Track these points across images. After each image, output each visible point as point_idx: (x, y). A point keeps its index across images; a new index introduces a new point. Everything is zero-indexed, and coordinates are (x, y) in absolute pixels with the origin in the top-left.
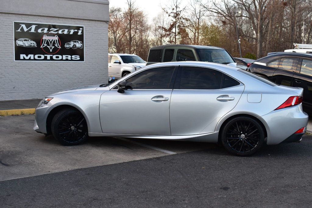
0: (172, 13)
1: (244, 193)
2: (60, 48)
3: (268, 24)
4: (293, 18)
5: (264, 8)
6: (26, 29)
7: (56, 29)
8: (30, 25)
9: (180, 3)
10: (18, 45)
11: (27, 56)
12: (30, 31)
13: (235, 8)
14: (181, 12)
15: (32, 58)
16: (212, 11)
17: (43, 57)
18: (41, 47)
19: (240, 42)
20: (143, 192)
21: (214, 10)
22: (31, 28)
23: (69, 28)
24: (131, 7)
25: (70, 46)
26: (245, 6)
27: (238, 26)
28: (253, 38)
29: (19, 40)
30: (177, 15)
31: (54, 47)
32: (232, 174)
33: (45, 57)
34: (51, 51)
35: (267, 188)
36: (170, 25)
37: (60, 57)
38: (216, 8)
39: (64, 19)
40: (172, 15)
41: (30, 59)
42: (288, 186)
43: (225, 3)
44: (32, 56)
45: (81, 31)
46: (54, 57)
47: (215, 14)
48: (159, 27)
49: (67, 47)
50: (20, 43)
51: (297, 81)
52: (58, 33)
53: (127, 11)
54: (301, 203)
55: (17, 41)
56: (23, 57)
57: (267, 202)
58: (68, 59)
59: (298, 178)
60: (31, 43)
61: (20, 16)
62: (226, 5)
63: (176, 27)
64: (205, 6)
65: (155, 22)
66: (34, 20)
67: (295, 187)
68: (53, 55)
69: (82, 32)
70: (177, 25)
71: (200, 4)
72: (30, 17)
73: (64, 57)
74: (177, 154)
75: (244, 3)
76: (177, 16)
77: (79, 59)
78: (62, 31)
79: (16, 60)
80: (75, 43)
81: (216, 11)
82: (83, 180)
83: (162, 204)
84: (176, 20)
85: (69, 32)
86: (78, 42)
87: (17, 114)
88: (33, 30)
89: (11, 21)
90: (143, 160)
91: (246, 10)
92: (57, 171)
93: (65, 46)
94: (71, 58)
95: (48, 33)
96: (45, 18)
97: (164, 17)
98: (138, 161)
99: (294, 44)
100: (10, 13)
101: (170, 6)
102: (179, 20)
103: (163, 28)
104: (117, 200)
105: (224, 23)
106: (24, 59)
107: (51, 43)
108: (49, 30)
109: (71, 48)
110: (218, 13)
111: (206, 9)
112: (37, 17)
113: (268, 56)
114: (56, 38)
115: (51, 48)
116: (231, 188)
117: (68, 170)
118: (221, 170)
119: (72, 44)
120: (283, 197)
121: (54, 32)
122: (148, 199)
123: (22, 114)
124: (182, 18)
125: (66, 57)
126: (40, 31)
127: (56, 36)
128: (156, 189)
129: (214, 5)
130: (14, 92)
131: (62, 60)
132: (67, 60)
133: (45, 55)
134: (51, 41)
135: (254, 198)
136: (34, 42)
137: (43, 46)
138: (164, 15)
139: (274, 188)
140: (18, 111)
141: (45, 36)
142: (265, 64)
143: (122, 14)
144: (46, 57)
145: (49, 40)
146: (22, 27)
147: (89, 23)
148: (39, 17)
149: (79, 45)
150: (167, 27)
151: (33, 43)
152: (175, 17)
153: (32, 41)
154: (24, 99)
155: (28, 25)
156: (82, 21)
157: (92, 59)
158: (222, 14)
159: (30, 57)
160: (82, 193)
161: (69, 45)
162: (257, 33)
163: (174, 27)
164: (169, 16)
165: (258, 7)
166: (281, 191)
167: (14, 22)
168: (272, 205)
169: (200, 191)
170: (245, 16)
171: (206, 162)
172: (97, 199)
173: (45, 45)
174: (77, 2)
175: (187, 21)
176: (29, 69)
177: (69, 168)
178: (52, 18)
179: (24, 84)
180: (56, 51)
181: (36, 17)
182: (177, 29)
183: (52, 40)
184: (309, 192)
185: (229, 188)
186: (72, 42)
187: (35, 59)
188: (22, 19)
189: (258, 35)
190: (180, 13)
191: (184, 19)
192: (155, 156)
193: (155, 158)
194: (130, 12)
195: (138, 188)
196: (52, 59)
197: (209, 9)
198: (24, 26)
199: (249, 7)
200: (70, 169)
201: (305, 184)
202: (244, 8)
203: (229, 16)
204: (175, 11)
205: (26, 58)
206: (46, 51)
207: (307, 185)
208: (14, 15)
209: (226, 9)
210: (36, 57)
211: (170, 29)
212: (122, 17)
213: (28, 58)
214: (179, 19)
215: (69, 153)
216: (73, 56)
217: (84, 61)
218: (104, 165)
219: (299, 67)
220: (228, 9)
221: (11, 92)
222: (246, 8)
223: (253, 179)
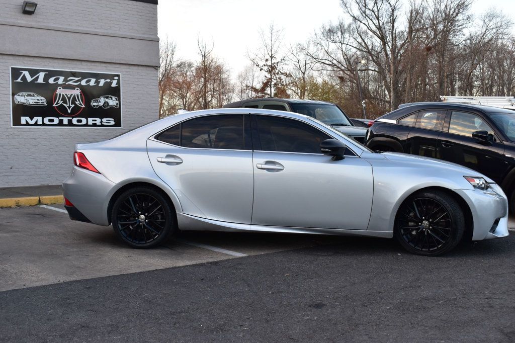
0: (264, 65)
1: (349, 312)
2: (84, 106)
3: (406, 79)
4: (441, 69)
5: (399, 57)
6: (29, 79)
7: (77, 79)
8: (37, 71)
9: (276, 51)
10: (17, 103)
11: (32, 119)
12: (37, 81)
13: (357, 58)
14: (278, 64)
15: (40, 122)
16: (324, 63)
17: (56, 121)
18: (54, 105)
19: (364, 105)
20: (173, 314)
21: (327, 62)
22: (38, 76)
23: (97, 76)
24: (206, 59)
25: (100, 104)
26: (372, 55)
27: (363, 85)
28: (385, 101)
29: (19, 95)
30: (272, 69)
31: (73, 105)
32: (334, 284)
33: (60, 120)
34: (69, 112)
35: (391, 303)
36: (263, 83)
37: (84, 121)
38: (330, 59)
39: (89, 64)
40: (266, 68)
41: (36, 124)
42: (427, 299)
43: (342, 51)
44: (39, 120)
45: (116, 81)
46: (75, 121)
47: (329, 68)
48: (247, 87)
49: (94, 106)
50: (21, 99)
51: (445, 145)
52: (80, 83)
53: (200, 65)
54: (448, 327)
55: (15, 96)
56: (26, 121)
57: (388, 325)
58: (96, 124)
59: (444, 287)
60: (38, 100)
61: (21, 58)
62: (345, 55)
63: (272, 86)
64: (314, 56)
65: (241, 79)
66: (43, 64)
67: (439, 301)
68: (73, 118)
69: (118, 83)
70: (273, 83)
71: (307, 52)
72: (36, 60)
73: (90, 121)
74: (248, 257)
75: (370, 50)
76: (272, 71)
77: (113, 123)
78: (87, 82)
79: (13, 125)
80: (107, 100)
81: (331, 63)
82: (77, 297)
83: (200, 332)
84: (271, 76)
85: (97, 82)
86: (112, 98)
87: (10, 205)
88: (41, 80)
89: (7, 66)
90: (190, 266)
91: (374, 60)
92: (37, 284)
93: (92, 103)
94: (101, 122)
95: (65, 84)
96: (60, 62)
97: (254, 72)
98: (180, 267)
99: (441, 97)
100: (4, 53)
101: (262, 56)
102: (275, 76)
103: (252, 88)
104: (122, 327)
105: (341, 78)
106: (27, 124)
107: (69, 99)
108: (65, 80)
109: (101, 107)
110: (333, 65)
111: (315, 60)
112: (48, 60)
113: (399, 109)
114: (77, 92)
115: (69, 107)
116: (328, 304)
117: (58, 282)
118: (316, 277)
119: (102, 101)
120: (416, 317)
121: (74, 82)
122: (178, 325)
123: (18, 206)
124: (279, 73)
125: (93, 120)
126: (51, 81)
127: (77, 89)
128: (197, 309)
129: (326, 53)
130: (11, 174)
131: (87, 125)
132: (94, 125)
133: (60, 118)
134: (69, 96)
135: (365, 320)
136: (43, 98)
137: (57, 103)
138: (254, 70)
139: (403, 303)
140: (11, 201)
141: (60, 89)
142: (394, 122)
143: (194, 72)
144: (62, 120)
145: (66, 95)
146: (24, 75)
147: (129, 68)
148: (51, 60)
149: (112, 102)
150: (258, 86)
151: (41, 100)
152: (270, 72)
153: (40, 97)
154: (27, 185)
155: (33, 72)
156: (117, 66)
157: (134, 124)
158: (338, 68)
159: (37, 121)
160: (65, 317)
161: (98, 102)
162: (389, 92)
163: (268, 87)
164: (261, 70)
165: (390, 56)
166: (413, 307)
167: (12, 68)
168: (396, 331)
169: (273, 310)
170: (373, 69)
171: (293, 266)
172: (88, 327)
173: (60, 102)
174: (109, 37)
175: (287, 76)
176: (35, 139)
177: (62, 279)
178: (71, 62)
179: (26, 162)
180: (76, 112)
181: (44, 60)
182: (273, 89)
183: (72, 95)
184: (462, 307)
185: (326, 305)
186: (102, 98)
187: (44, 124)
188: (24, 63)
189: (392, 94)
190: (276, 66)
191: (282, 74)
192: (211, 260)
193: (211, 263)
194: (205, 66)
195: (166, 307)
196: (70, 123)
197: (319, 60)
198: (27, 74)
199: (378, 58)
200: (62, 281)
201: (456, 295)
202: (371, 58)
203: (349, 70)
204: (269, 63)
205: (31, 122)
206: (61, 111)
207: (460, 296)
208: (11, 58)
209: (345, 59)
210: (46, 120)
211: (263, 90)
212: (194, 74)
213: (33, 122)
214: (275, 74)
215: (70, 258)
216: (104, 120)
217: (121, 126)
218: (122, 273)
219: (446, 127)
220: (348, 60)
221: (7, 174)
222: (372, 58)
223: (368, 289)
